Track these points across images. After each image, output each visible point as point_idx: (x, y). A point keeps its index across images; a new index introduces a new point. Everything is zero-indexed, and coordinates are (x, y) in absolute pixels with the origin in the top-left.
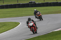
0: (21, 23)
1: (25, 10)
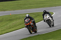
0: (54, 13)
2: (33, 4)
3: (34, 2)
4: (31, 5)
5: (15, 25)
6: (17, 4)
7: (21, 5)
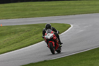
1: (79, 4)
2: (38, 10)
3: (39, 6)
4: (34, 11)
5: (8, 43)
6: (12, 8)
7: (18, 10)
